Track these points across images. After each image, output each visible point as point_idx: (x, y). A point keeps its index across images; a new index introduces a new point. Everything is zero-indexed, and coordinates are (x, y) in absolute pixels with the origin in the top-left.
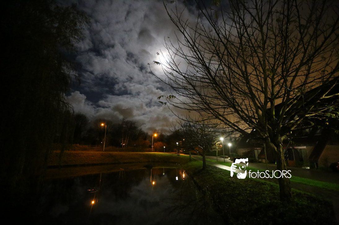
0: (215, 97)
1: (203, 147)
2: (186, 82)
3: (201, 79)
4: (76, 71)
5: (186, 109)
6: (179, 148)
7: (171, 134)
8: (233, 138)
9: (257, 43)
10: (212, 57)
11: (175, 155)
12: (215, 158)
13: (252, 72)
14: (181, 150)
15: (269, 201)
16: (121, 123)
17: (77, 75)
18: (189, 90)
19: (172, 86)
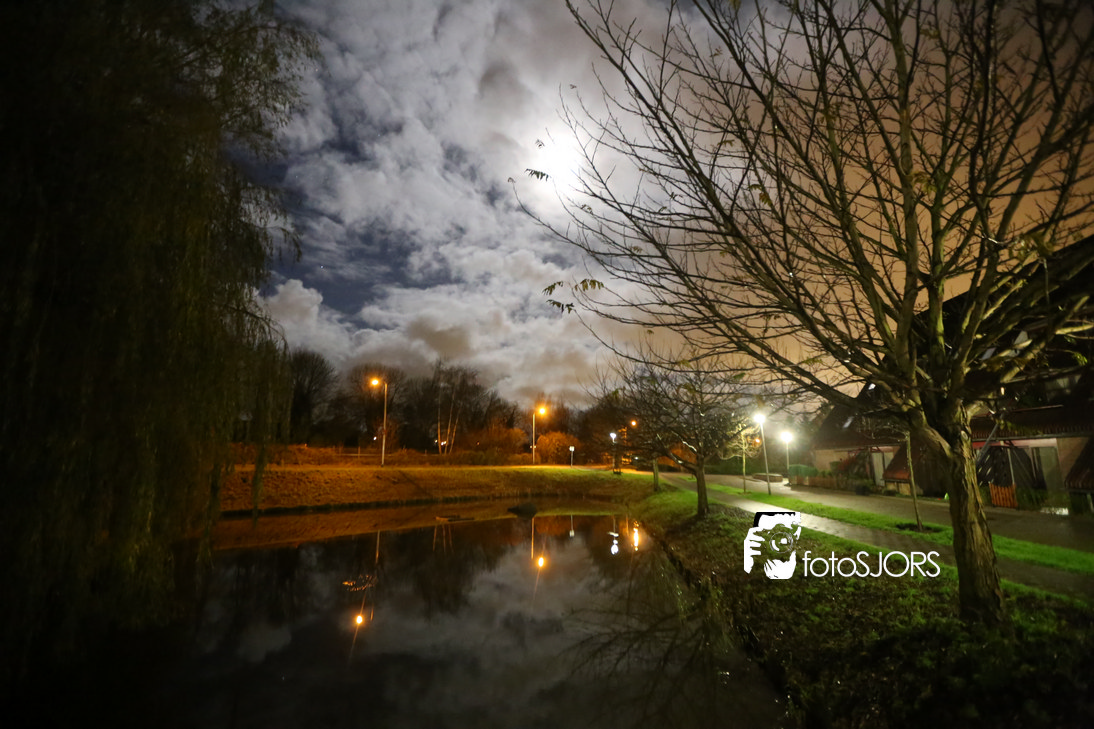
0: (735, 279)
1: (697, 445)
2: (635, 235)
3: (686, 220)
4: (285, 217)
5: (638, 322)
6: (619, 450)
7: (591, 406)
8: (798, 414)
9: (882, 86)
10: (720, 144)
11: (605, 473)
12: (738, 480)
13: (863, 187)
14: (625, 456)
15: (923, 621)
16: (431, 376)
17: (290, 228)
18: (646, 259)
19: (588, 251)
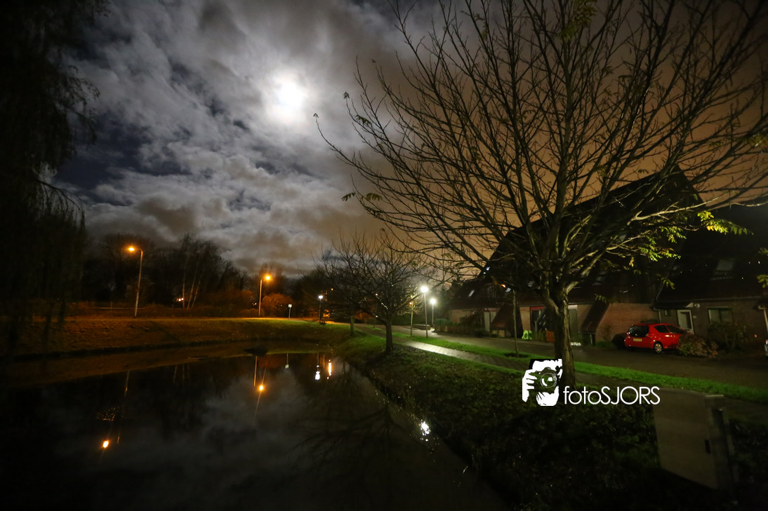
11: (313, 323)
